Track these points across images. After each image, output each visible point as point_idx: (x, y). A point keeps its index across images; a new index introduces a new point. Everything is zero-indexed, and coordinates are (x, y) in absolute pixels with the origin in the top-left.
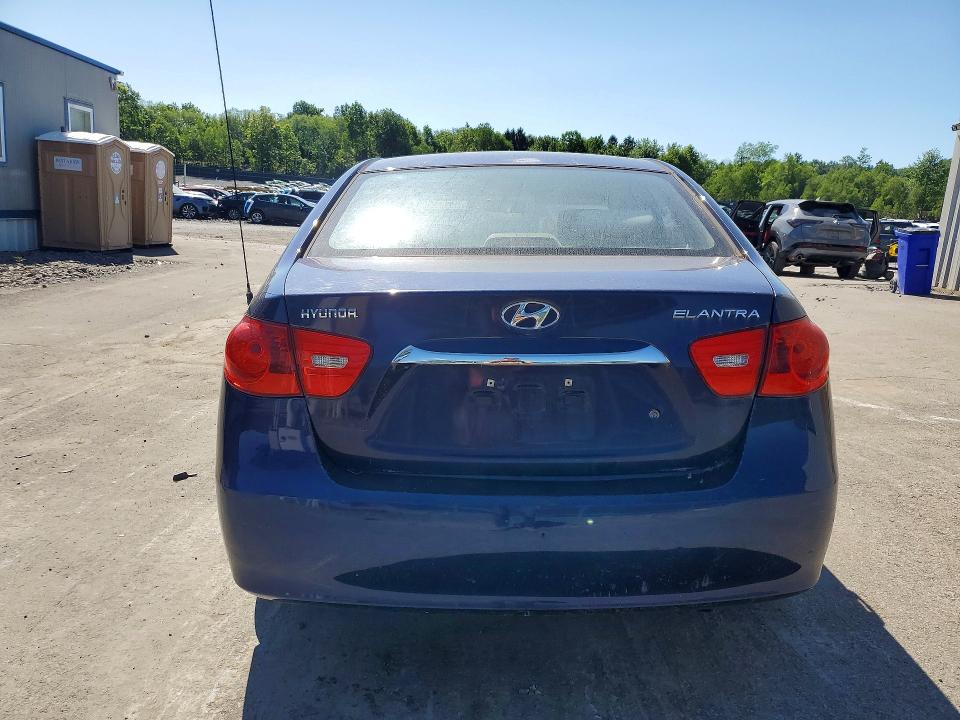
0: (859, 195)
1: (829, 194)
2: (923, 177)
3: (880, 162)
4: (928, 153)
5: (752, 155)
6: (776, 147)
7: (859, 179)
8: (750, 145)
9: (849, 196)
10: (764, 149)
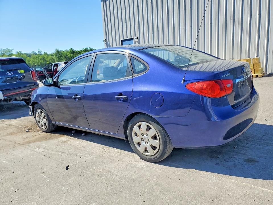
0: (42, 62)
1: (34, 62)
2: (57, 56)
3: (45, 52)
4: (56, 49)
5: (5, 52)
6: (13, 50)
7: (41, 57)
8: (3, 49)
9: (39, 62)
10: (9, 51)
